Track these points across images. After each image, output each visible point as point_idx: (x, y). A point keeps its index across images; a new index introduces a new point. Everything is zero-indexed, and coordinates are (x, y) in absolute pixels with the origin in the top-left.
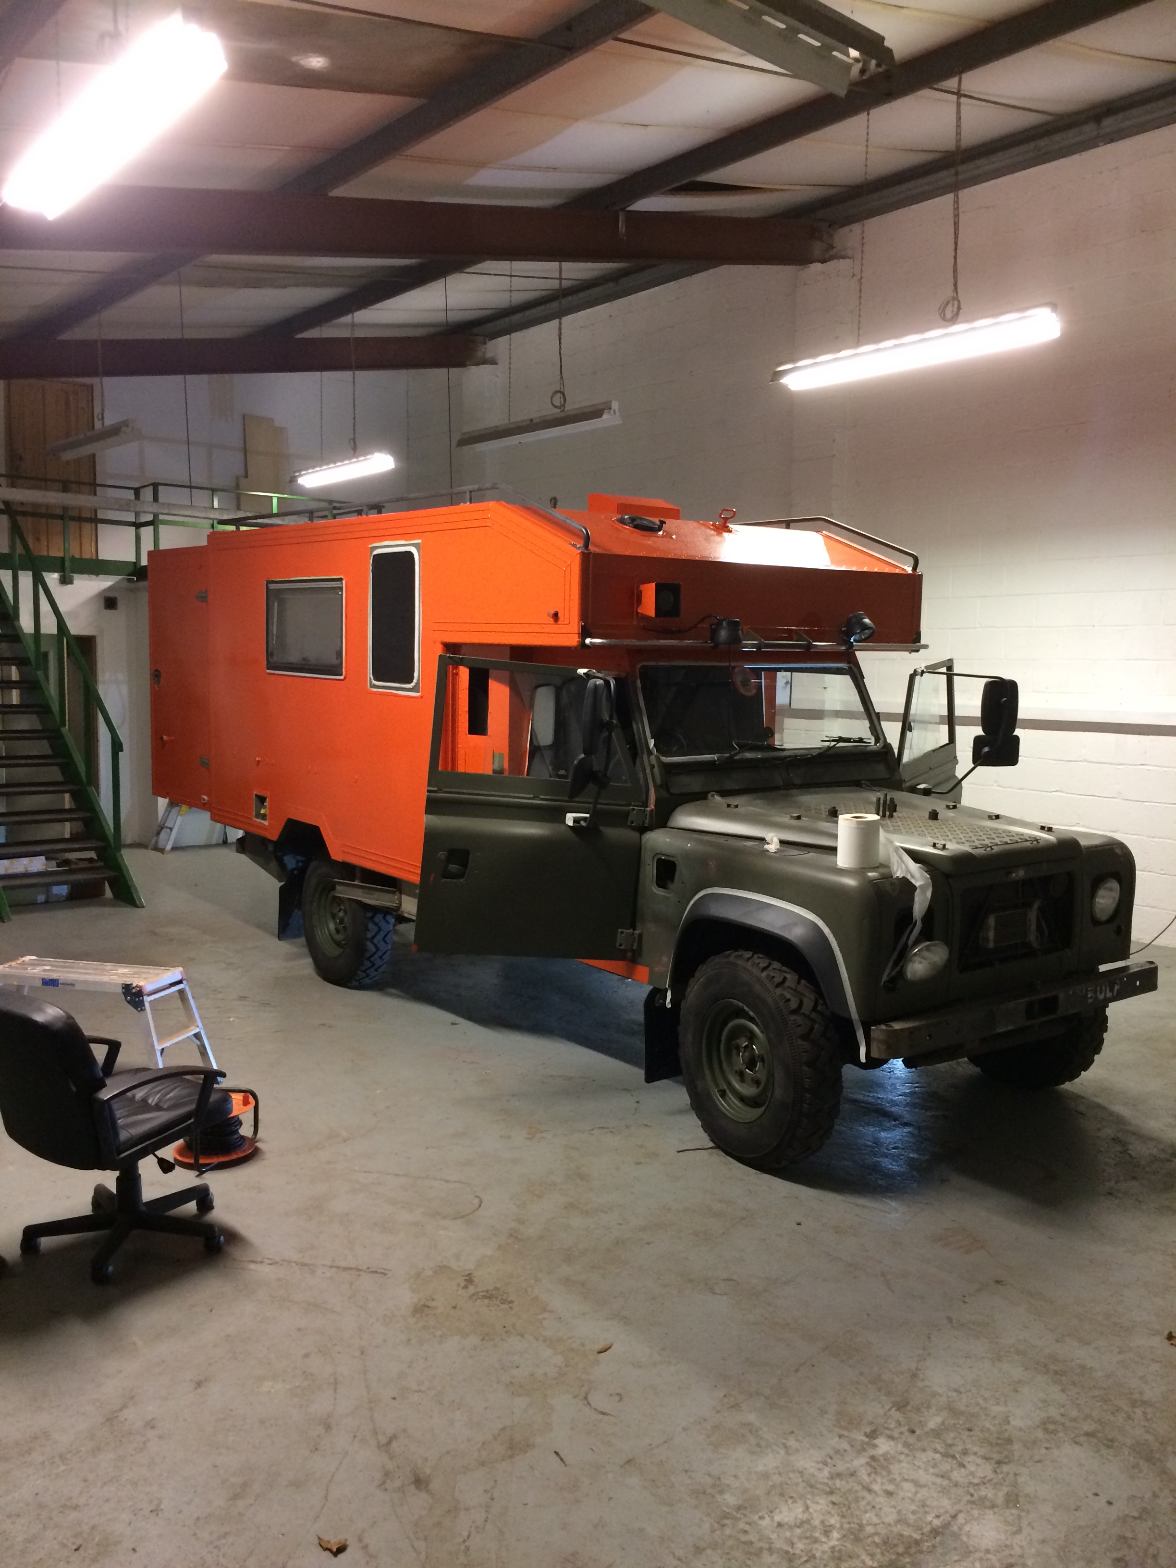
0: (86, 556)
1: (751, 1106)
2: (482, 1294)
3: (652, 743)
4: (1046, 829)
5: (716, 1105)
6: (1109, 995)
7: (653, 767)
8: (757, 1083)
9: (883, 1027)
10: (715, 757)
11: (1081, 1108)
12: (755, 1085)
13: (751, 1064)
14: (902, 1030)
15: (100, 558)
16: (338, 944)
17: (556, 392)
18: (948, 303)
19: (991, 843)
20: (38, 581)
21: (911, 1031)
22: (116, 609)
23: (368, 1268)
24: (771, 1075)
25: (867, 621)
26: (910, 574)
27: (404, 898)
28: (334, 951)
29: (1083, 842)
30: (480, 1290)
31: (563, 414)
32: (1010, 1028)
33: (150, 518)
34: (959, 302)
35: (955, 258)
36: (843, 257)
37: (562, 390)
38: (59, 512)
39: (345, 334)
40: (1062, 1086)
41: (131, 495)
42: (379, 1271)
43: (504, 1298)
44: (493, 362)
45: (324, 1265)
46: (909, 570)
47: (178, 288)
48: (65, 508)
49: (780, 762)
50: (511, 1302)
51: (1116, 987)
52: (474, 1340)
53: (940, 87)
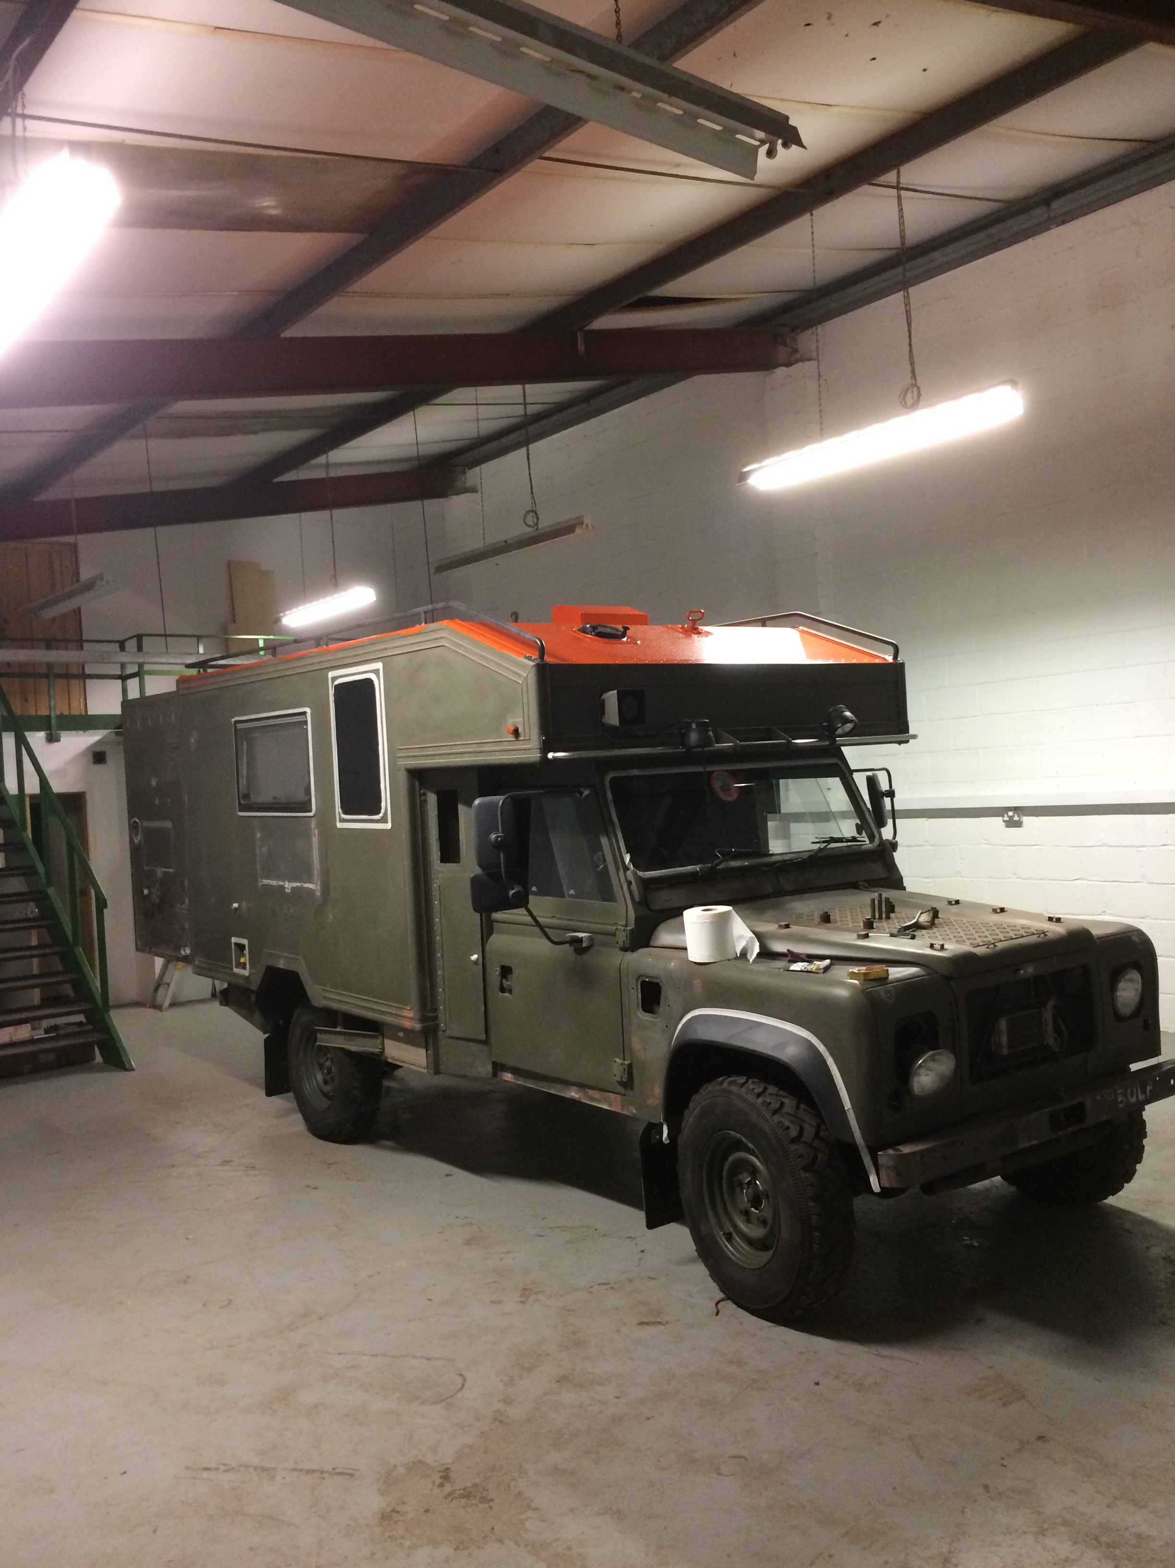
0: (75, 711)
1: (756, 1248)
2: (458, 1492)
3: (627, 858)
4: (1054, 920)
5: (722, 1251)
6: (1141, 1097)
7: (629, 884)
8: (764, 1222)
9: (891, 1152)
10: (697, 868)
11: (1128, 1225)
12: (762, 1225)
13: (756, 1201)
14: (912, 1154)
15: (89, 713)
16: (326, 1095)
17: (529, 512)
18: (907, 390)
19: (994, 939)
20: (21, 742)
21: (922, 1153)
22: (105, 763)
23: (334, 1469)
24: (776, 1213)
25: (848, 714)
26: (891, 663)
27: (388, 1042)
28: (324, 1104)
29: (1096, 932)
30: (458, 1488)
31: (536, 533)
32: (1035, 1142)
33: (135, 669)
34: (919, 389)
35: (910, 345)
36: (809, 360)
37: (534, 509)
38: (44, 670)
39: (320, 474)
40: (1105, 1201)
41: (116, 647)
42: (346, 1471)
43: (484, 1495)
44: (473, 490)
45: (284, 1469)
46: (890, 659)
47: (144, 441)
48: (49, 666)
49: (768, 868)
50: (492, 1500)
51: (1149, 1088)
52: (446, 1550)
53: (877, 183)
